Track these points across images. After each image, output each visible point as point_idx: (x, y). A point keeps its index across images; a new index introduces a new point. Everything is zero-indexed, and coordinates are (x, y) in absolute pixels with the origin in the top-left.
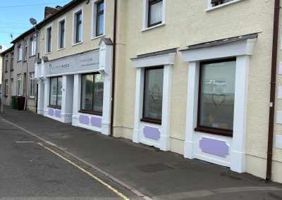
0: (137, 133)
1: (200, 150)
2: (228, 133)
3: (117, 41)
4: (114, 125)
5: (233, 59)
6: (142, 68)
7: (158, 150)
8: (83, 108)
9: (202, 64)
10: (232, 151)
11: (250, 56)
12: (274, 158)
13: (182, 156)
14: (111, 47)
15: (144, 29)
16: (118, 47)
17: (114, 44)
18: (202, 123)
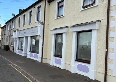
0: (52, 61)
1: (77, 69)
2: (89, 62)
3: (45, 23)
4: (43, 58)
5: (91, 31)
6: (55, 34)
7: (60, 69)
8: (31, 50)
9: (78, 33)
10: (90, 70)
11: (98, 29)
12: (108, 74)
13: (70, 71)
14: (43, 25)
15: (56, 18)
16: (45, 25)
17: (44, 24)
18: (78, 58)
